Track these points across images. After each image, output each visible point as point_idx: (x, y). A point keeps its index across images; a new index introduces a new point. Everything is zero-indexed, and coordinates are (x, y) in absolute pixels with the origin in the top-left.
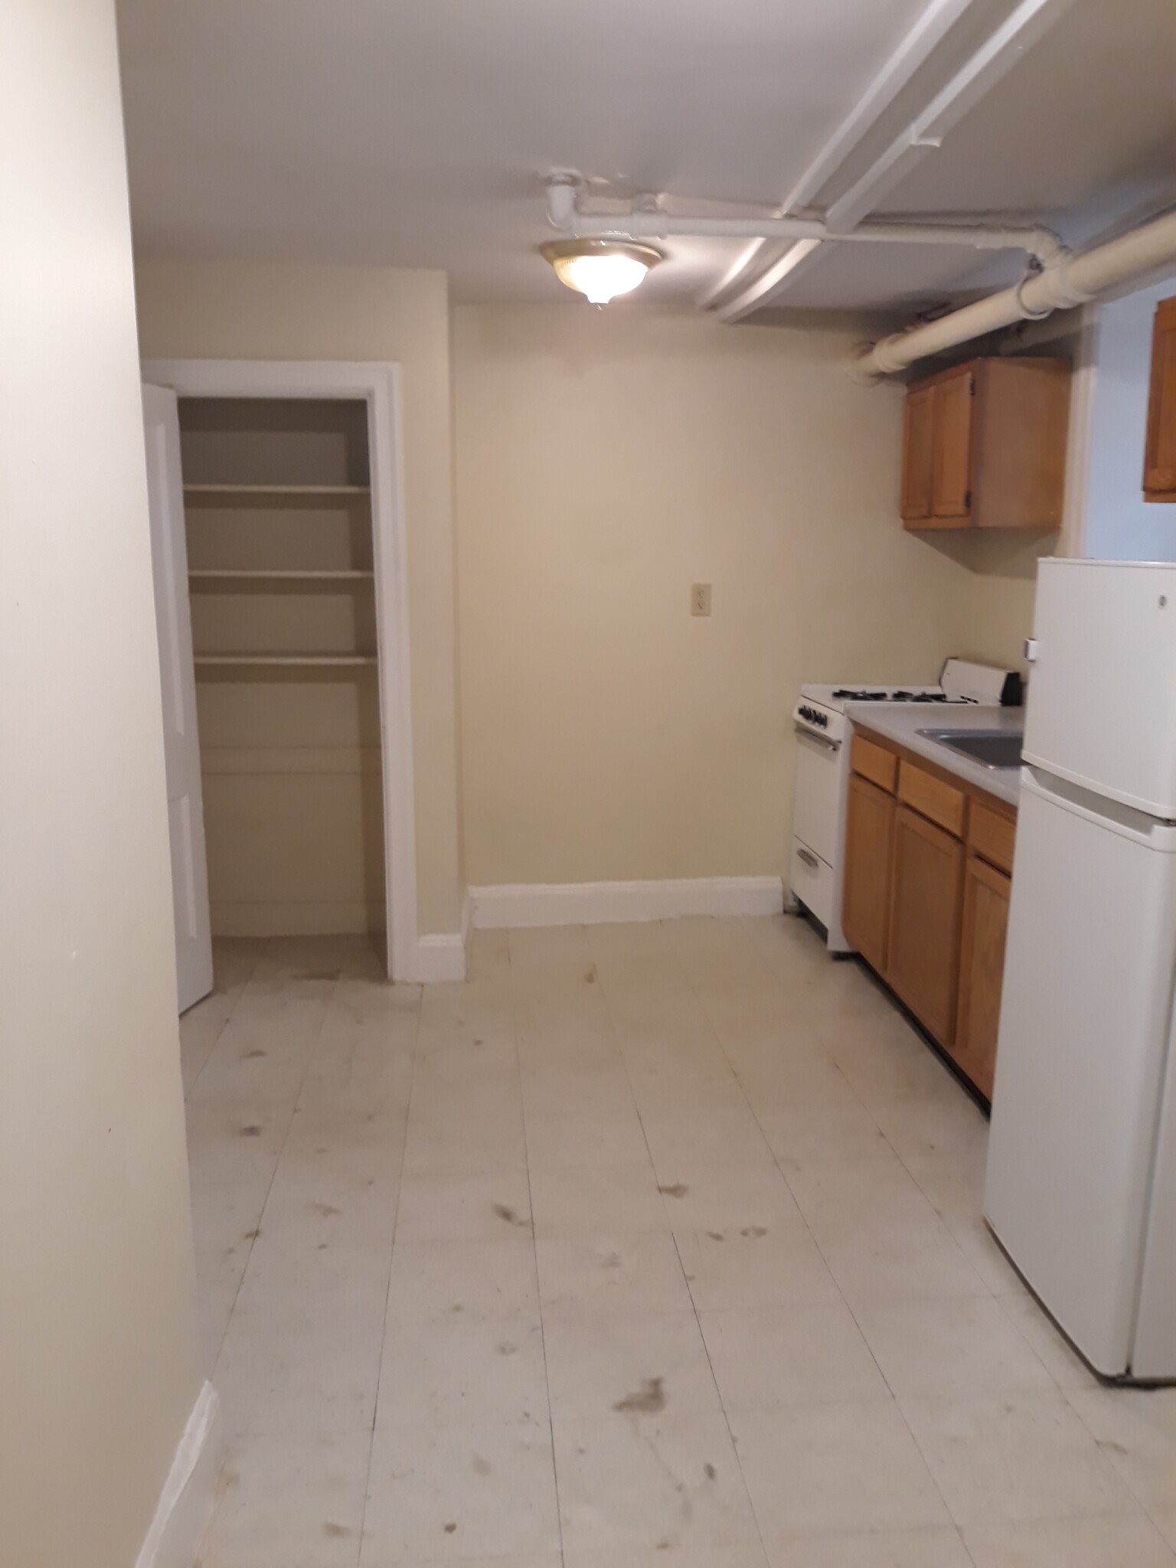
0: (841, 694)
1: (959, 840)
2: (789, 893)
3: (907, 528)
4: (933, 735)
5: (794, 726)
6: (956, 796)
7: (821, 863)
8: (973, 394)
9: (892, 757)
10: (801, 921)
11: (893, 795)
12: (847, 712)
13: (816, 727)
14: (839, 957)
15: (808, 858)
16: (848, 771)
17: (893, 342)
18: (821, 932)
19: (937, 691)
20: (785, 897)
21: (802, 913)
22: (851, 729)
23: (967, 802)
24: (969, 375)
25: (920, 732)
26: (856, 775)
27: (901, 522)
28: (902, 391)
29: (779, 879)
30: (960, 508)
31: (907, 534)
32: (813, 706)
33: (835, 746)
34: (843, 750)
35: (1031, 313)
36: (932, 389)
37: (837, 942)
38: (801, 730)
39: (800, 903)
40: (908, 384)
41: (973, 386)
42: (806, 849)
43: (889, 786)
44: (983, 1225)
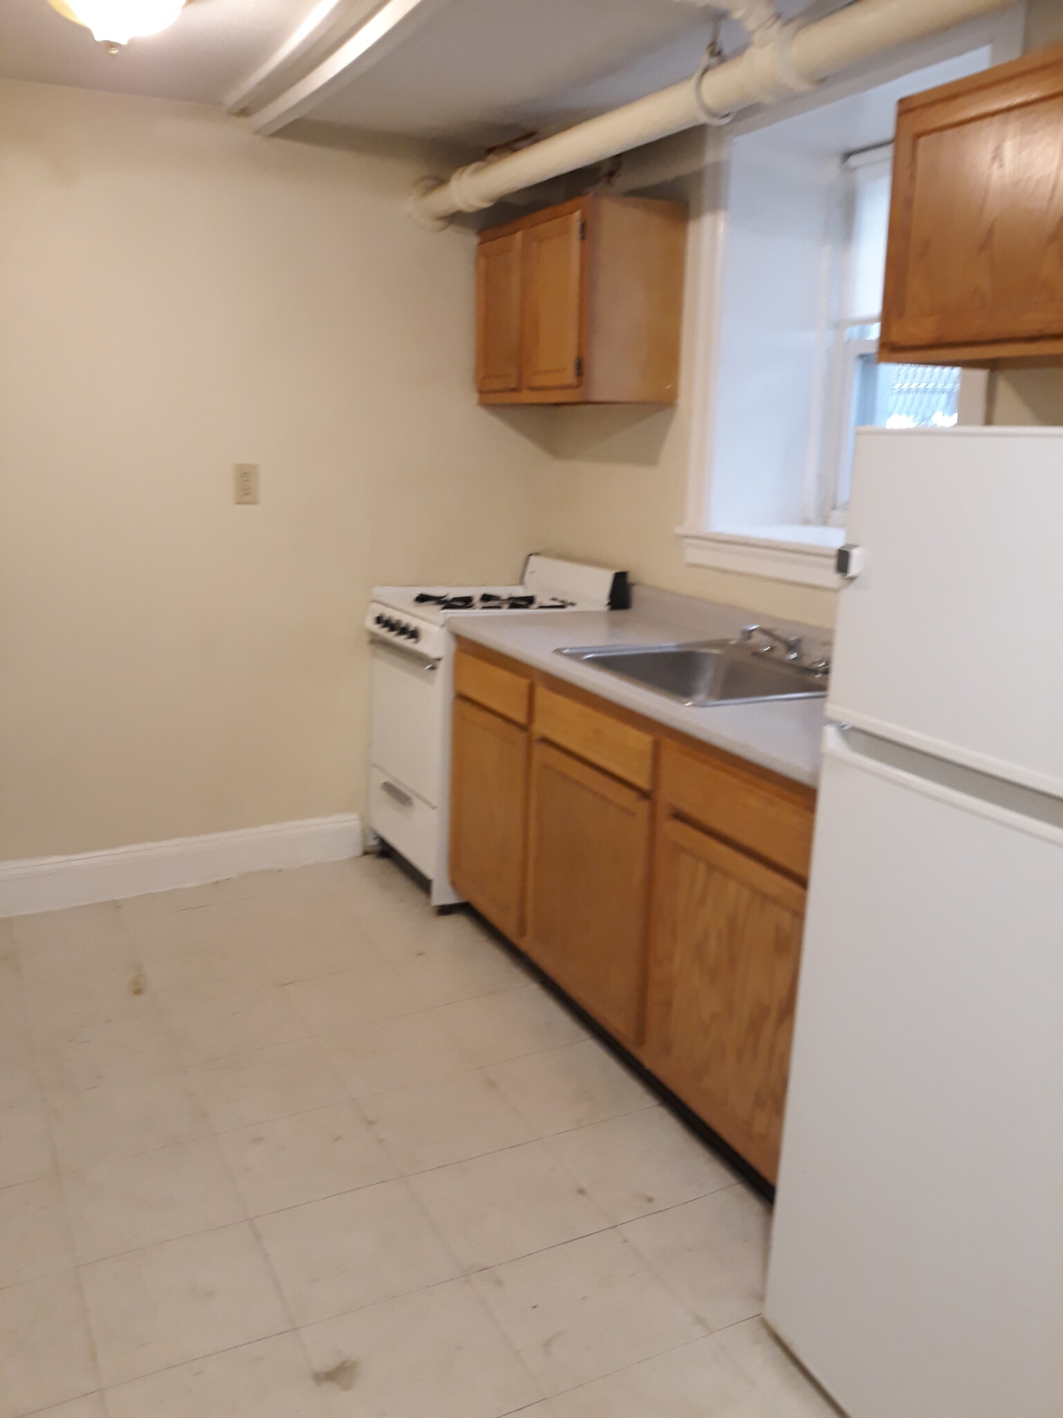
0: (422, 599)
1: (645, 795)
2: (367, 830)
3: (484, 404)
4: (576, 656)
5: (367, 638)
6: (641, 740)
7: (416, 801)
8: (583, 238)
9: (523, 683)
10: (383, 863)
11: (525, 728)
12: (446, 624)
13: (402, 640)
14: (444, 910)
15: (398, 795)
16: (450, 696)
17: (477, 170)
18: (423, 884)
19: (520, 592)
20: (364, 836)
21: (385, 851)
22: (452, 645)
23: (657, 749)
24: (577, 214)
25: (558, 651)
26: (461, 698)
27: (475, 397)
28: (472, 240)
29: (354, 816)
30: (569, 377)
31: (483, 413)
32: (395, 615)
33: (432, 664)
34: (444, 670)
35: (712, 114)
36: (519, 235)
37: (443, 894)
38: (376, 641)
39: (382, 841)
40: (480, 232)
41: (583, 227)
42: (391, 781)
43: (521, 717)
44: (763, 1333)
